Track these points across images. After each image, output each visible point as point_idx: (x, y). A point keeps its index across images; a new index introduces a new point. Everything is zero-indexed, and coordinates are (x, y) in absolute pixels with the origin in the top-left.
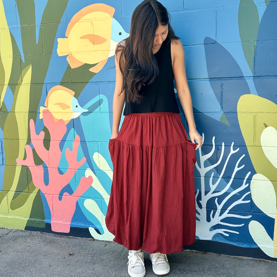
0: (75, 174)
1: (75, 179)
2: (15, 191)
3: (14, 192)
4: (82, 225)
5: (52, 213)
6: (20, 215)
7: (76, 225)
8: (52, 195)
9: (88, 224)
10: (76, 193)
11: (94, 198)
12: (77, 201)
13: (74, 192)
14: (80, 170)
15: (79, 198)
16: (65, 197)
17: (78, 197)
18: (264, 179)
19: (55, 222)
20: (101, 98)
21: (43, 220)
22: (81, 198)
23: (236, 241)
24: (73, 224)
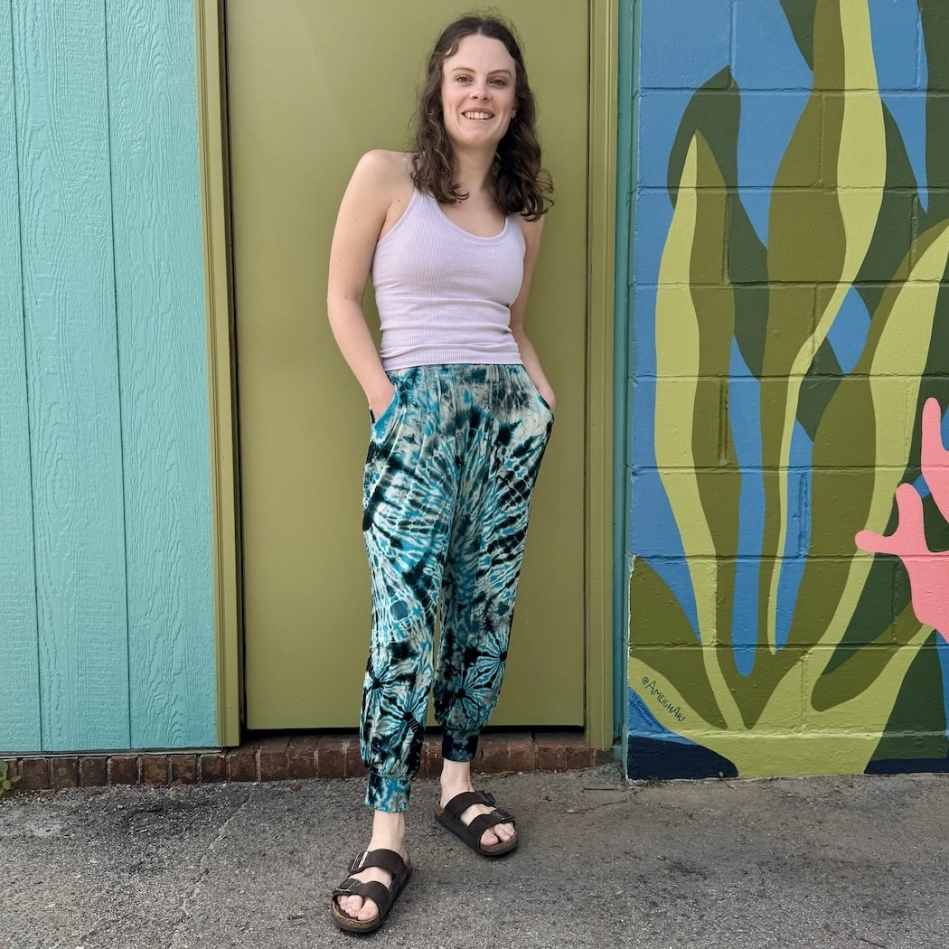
2: (838, 645)
3: (834, 648)
6: (849, 724)
21: (937, 733)
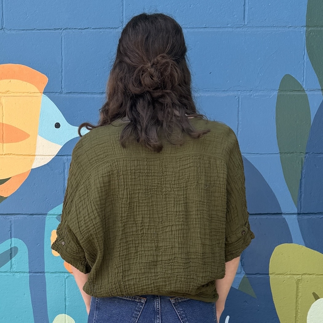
20: (13, 246)
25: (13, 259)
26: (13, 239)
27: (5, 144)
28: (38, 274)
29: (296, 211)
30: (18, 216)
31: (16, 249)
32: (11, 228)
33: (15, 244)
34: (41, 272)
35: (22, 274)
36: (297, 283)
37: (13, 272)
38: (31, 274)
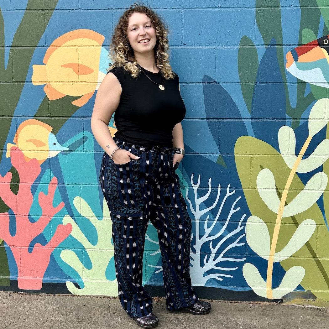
0: (50, 222)
1: (50, 228)
4: (58, 279)
5: (19, 268)
7: (49, 281)
8: (19, 247)
9: (64, 279)
10: (51, 244)
11: (73, 248)
12: (52, 253)
13: (49, 243)
14: (57, 217)
15: (55, 249)
16: (36, 249)
17: (53, 247)
18: (259, 221)
19: (22, 278)
20: (85, 136)
21: (7, 277)
22: (57, 249)
23: (230, 285)
24: (46, 279)
25: (85, 143)
26: (85, 131)
27: (79, 76)
28: (99, 153)
29: (250, 117)
30: (88, 118)
31: (87, 137)
32: (83, 125)
33: (86, 134)
34: (101, 151)
35: (90, 152)
36: (251, 160)
37: (85, 151)
38: (95, 152)
